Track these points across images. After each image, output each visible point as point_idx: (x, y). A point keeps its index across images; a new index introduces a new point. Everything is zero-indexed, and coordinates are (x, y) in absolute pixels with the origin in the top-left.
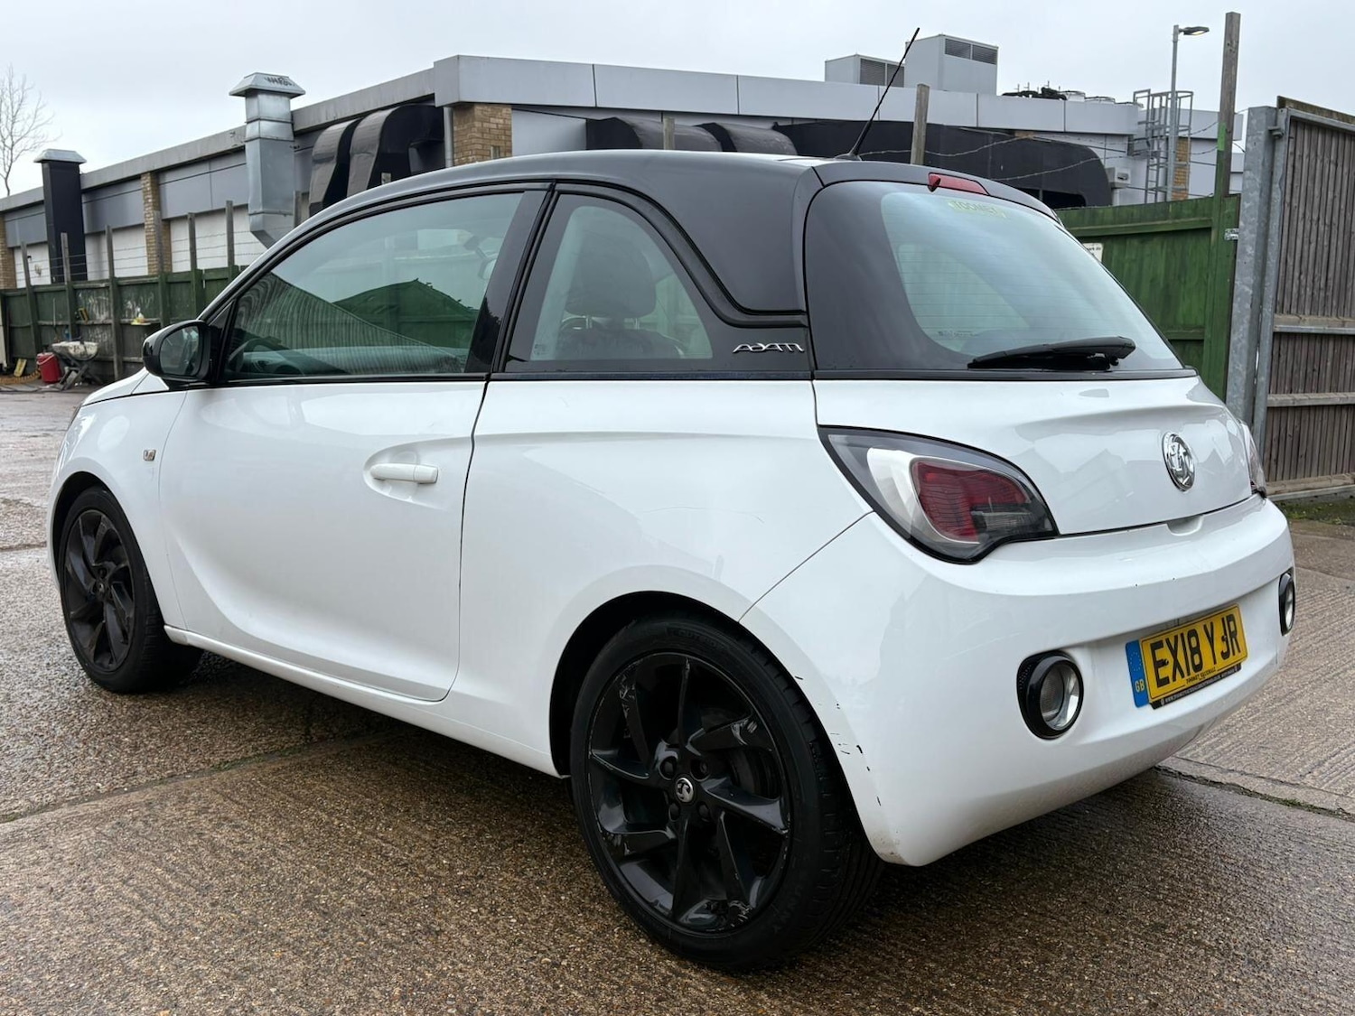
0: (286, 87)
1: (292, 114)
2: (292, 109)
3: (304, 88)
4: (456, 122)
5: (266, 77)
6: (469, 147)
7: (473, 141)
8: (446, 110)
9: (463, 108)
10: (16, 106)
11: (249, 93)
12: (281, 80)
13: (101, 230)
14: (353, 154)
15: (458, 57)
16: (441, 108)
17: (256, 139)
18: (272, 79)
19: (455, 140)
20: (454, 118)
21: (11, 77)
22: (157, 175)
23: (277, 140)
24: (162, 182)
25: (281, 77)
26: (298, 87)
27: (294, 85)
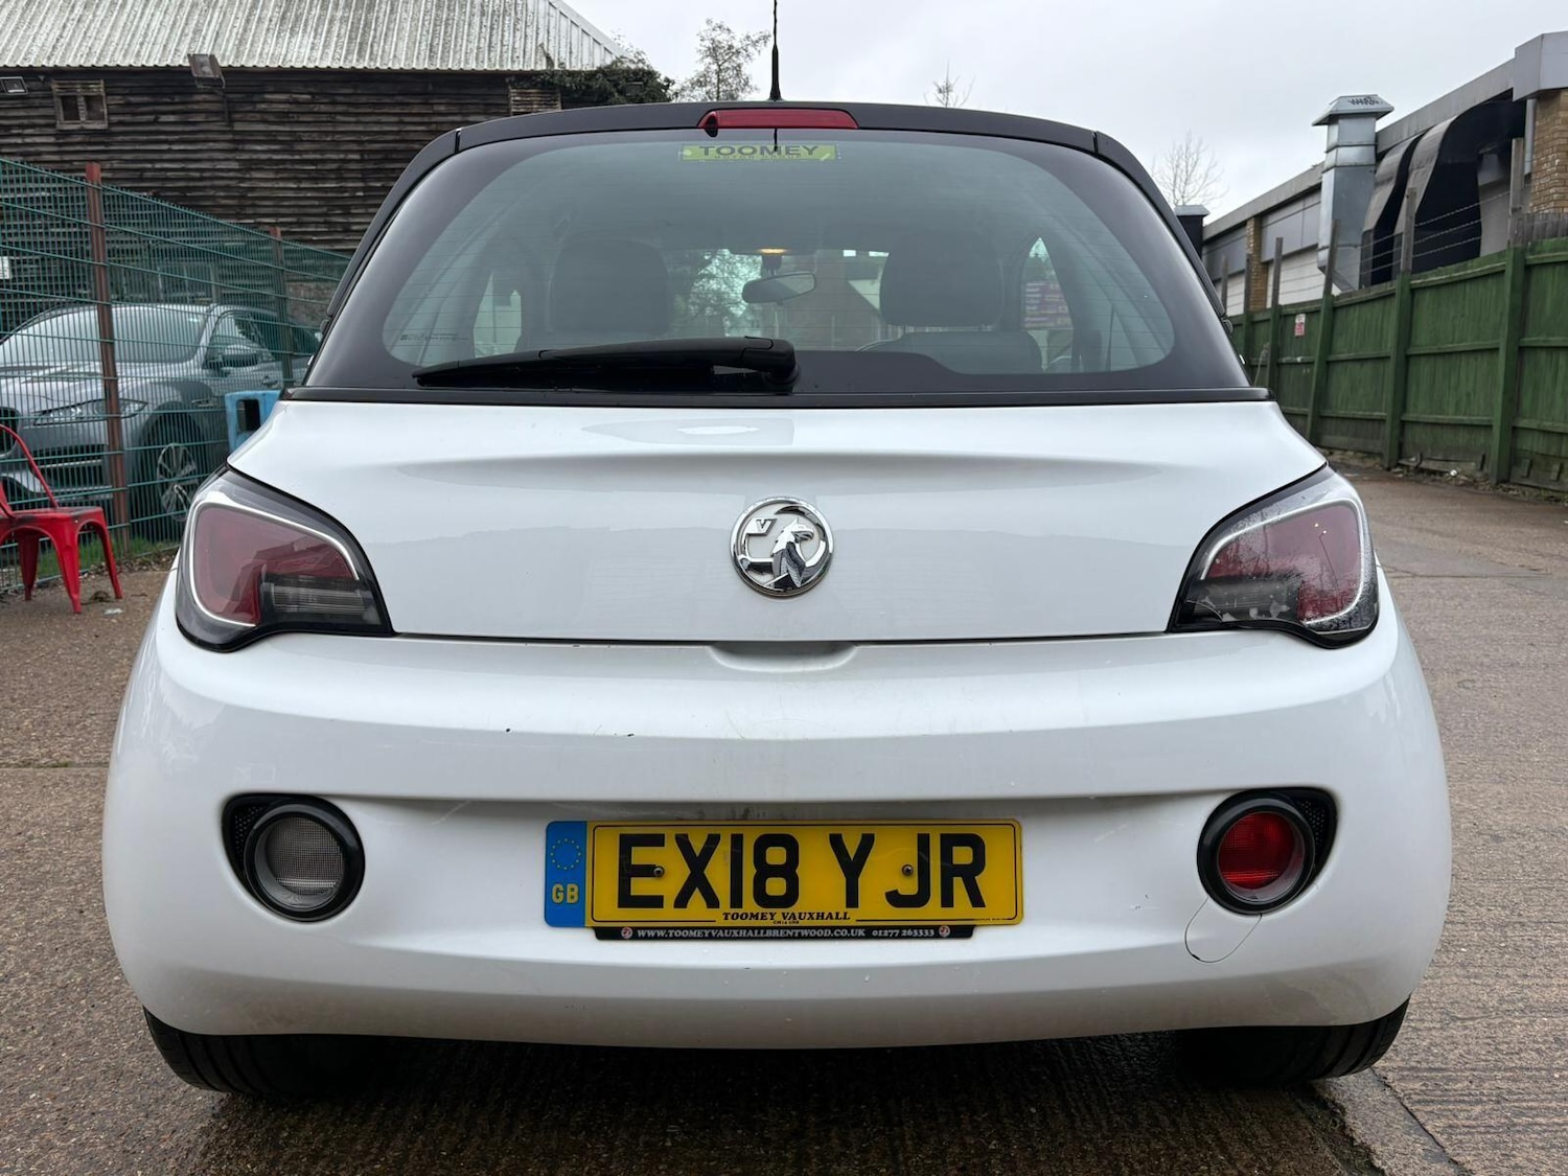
0: (1372, 107)
1: (1378, 135)
2: (1377, 130)
3: (1392, 104)
4: (1539, 116)
5: (1350, 99)
6: (1550, 144)
7: (1556, 135)
8: (1530, 103)
9: (1547, 97)
10: (1190, 168)
11: (1331, 120)
12: (1368, 99)
13: (1218, 277)
14: (1412, 170)
15: (1543, 36)
16: (1523, 102)
17: (1331, 168)
18: (1355, 101)
19: (1536, 137)
20: (1538, 111)
21: (1189, 141)
22: (1261, 218)
23: (1356, 166)
24: (1264, 225)
25: (1369, 97)
26: (1386, 103)
27: (1382, 102)
